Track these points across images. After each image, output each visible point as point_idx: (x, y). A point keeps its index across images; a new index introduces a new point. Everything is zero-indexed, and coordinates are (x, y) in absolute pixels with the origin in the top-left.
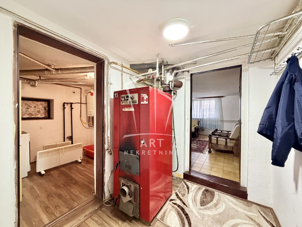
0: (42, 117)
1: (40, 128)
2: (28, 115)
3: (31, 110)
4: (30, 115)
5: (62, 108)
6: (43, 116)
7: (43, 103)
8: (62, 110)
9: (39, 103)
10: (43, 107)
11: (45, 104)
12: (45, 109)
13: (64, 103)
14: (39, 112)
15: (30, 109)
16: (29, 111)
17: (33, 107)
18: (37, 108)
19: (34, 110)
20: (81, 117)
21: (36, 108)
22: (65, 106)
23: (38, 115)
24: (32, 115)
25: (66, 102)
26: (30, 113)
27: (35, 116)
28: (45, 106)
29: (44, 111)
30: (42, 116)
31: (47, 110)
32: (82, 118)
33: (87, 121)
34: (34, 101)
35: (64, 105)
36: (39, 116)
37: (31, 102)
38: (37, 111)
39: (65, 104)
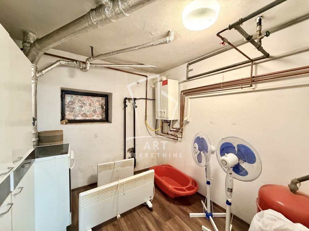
0: (98, 119)
1: (95, 135)
2: (82, 116)
3: (86, 109)
4: (84, 117)
5: (123, 107)
6: (100, 118)
7: (100, 98)
8: (123, 109)
9: (95, 99)
10: (100, 104)
11: (102, 100)
12: (102, 108)
13: (126, 99)
14: (95, 111)
15: (84, 108)
16: (83, 111)
17: (88, 104)
18: (93, 107)
19: (90, 109)
20: (146, 119)
21: (91, 106)
22: (126, 104)
23: (93, 116)
24: (86, 115)
25: (128, 97)
26: (85, 113)
27: (90, 117)
28: (102, 104)
29: (101, 111)
30: (98, 117)
31: (104, 109)
32: (147, 121)
33: (153, 126)
34: (90, 97)
35: (125, 102)
36: (95, 118)
37: (86, 97)
38: (93, 111)
39: (127, 101)
